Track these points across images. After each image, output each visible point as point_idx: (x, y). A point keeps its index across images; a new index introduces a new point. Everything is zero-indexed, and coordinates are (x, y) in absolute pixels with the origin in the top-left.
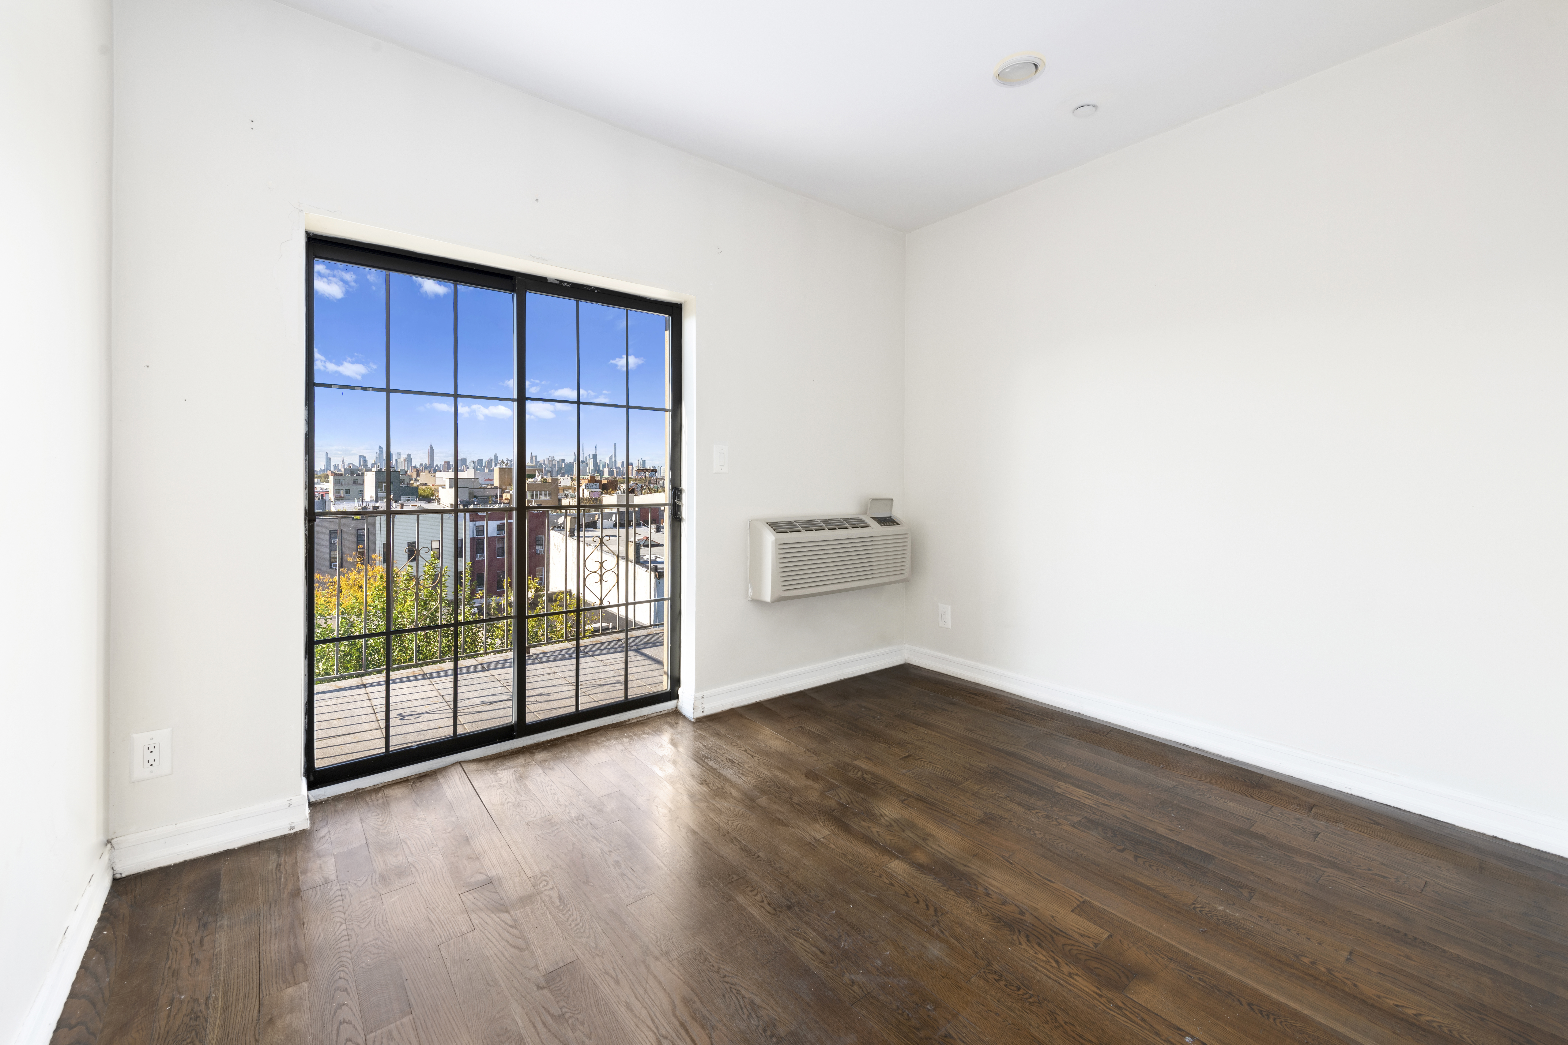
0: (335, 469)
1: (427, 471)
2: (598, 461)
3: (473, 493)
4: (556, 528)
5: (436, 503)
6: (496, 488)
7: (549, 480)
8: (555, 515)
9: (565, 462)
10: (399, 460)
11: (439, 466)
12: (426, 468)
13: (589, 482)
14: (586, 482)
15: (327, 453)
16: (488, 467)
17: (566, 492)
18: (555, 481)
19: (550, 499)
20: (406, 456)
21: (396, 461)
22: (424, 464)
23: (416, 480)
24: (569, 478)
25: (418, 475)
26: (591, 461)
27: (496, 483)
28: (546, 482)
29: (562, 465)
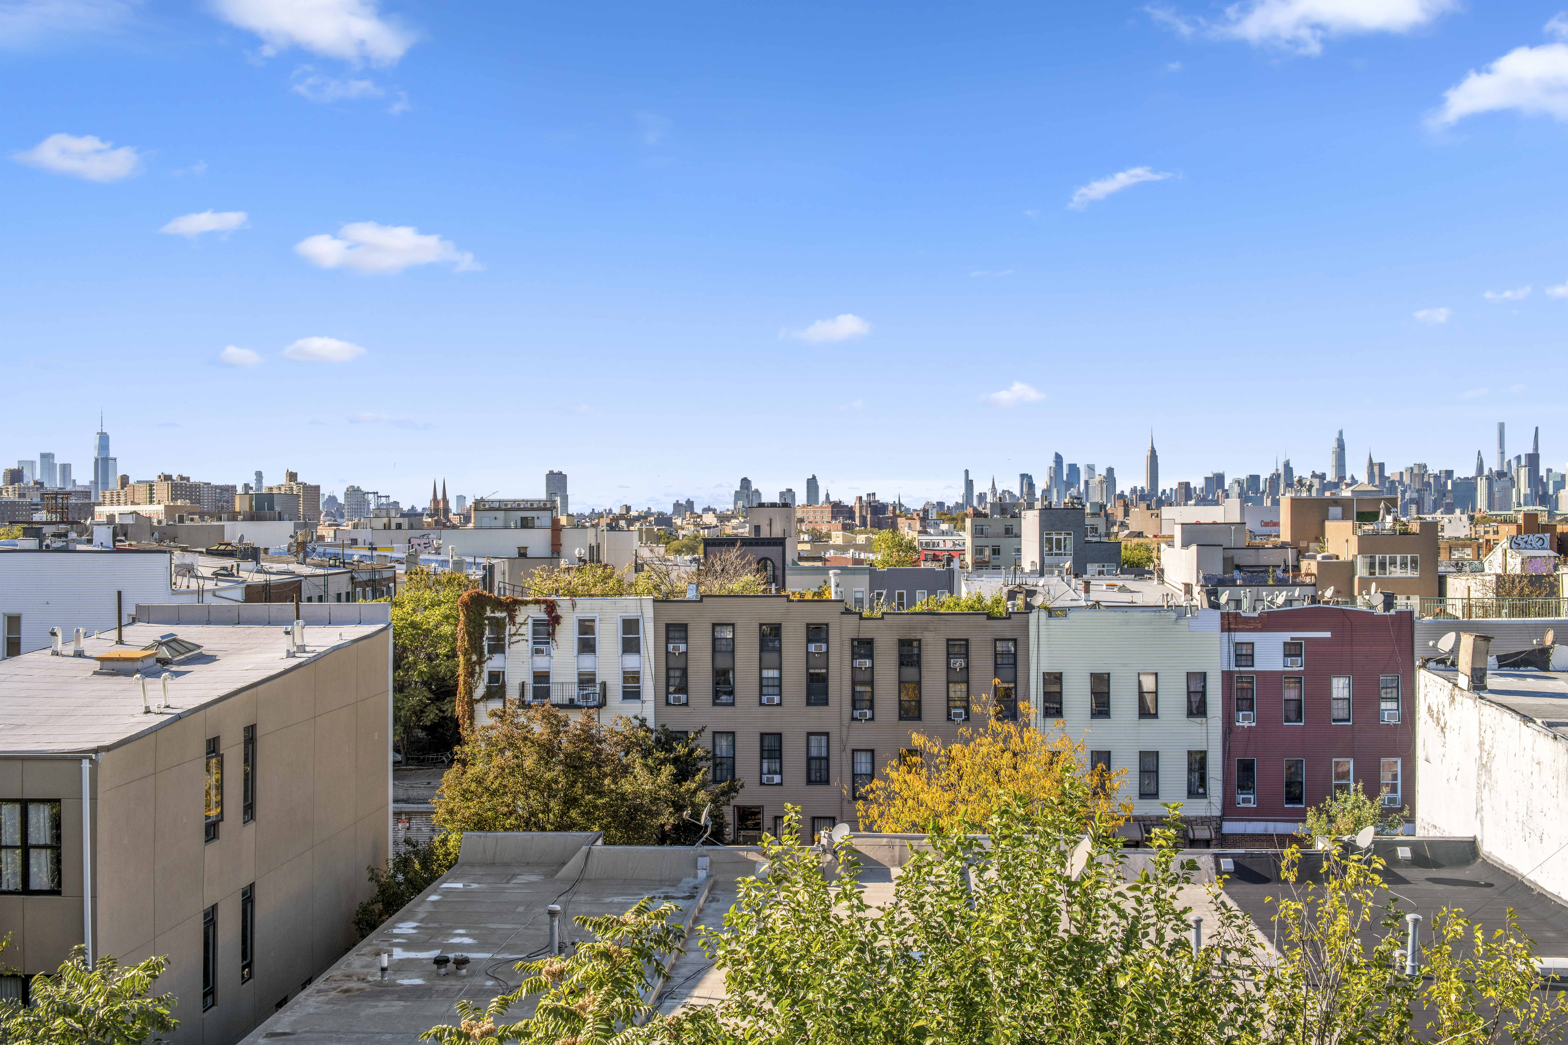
0: (980, 503)
1: (1143, 505)
2: (1542, 472)
3: (1232, 558)
4: (1431, 664)
5: (1156, 582)
6: (1284, 546)
7: (1415, 527)
8: (1430, 624)
9: (1455, 476)
10: (1091, 481)
11: (1168, 492)
12: (1143, 497)
13: (1519, 532)
14: (1512, 530)
15: (967, 472)
16: (1270, 494)
17: (1456, 555)
18: (1431, 529)
19: (1416, 574)
20: (1104, 473)
21: (1087, 483)
22: (1139, 488)
23: (1123, 525)
24: (1465, 518)
25: (1126, 514)
26: (1524, 473)
27: (1285, 535)
28: (1405, 533)
29: (1446, 483)
